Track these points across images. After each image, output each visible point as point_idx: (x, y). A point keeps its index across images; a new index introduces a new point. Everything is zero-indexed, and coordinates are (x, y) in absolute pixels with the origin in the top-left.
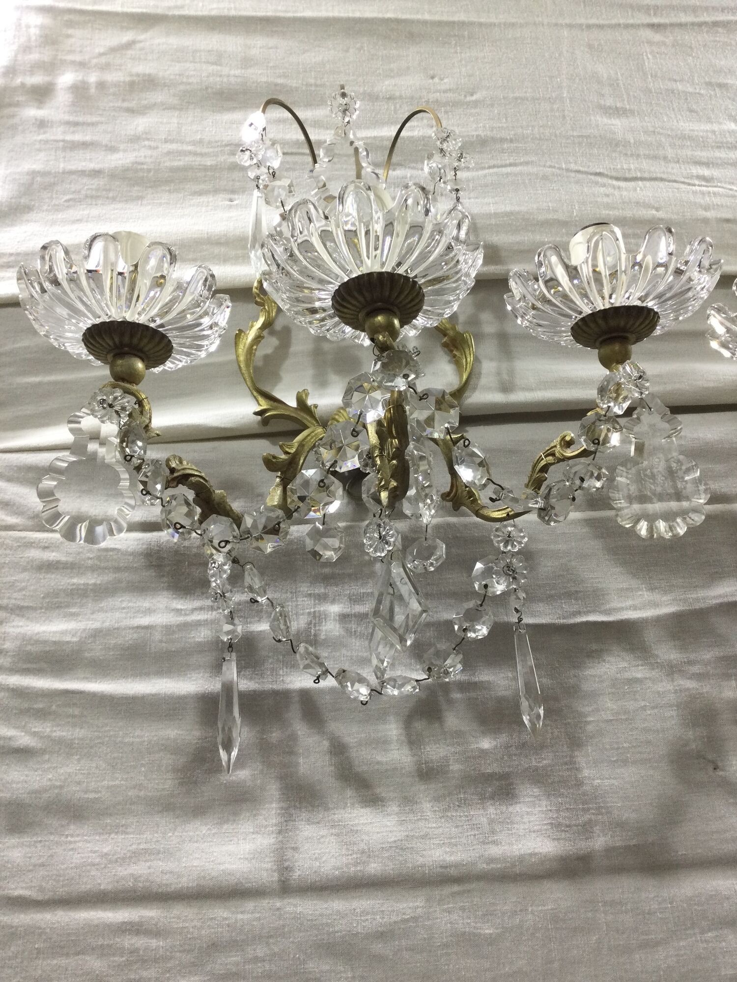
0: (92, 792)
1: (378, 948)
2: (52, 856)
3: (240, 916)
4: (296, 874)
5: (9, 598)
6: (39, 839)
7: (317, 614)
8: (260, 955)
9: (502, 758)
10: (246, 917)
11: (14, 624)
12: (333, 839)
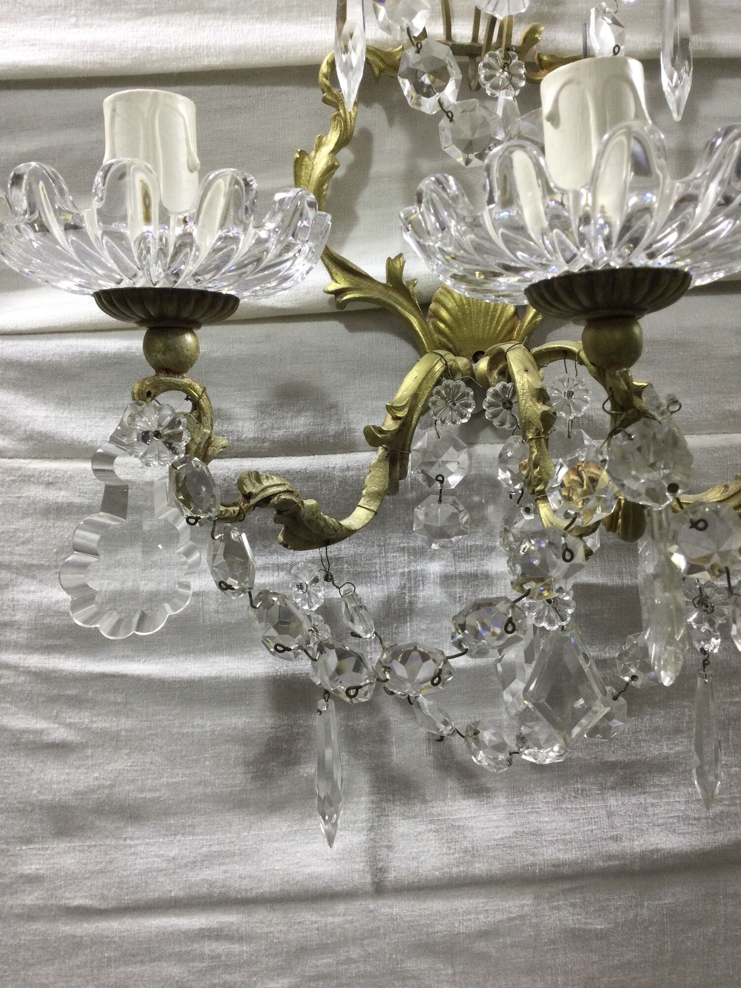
0: (150, 791)
1: (481, 946)
2: (111, 862)
3: (330, 919)
4: (392, 876)
5: (11, 553)
6: (93, 843)
7: (412, 576)
8: (353, 957)
9: (629, 745)
10: (337, 920)
11: (25, 587)
12: (432, 835)
